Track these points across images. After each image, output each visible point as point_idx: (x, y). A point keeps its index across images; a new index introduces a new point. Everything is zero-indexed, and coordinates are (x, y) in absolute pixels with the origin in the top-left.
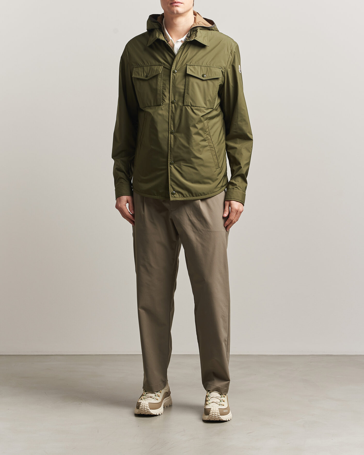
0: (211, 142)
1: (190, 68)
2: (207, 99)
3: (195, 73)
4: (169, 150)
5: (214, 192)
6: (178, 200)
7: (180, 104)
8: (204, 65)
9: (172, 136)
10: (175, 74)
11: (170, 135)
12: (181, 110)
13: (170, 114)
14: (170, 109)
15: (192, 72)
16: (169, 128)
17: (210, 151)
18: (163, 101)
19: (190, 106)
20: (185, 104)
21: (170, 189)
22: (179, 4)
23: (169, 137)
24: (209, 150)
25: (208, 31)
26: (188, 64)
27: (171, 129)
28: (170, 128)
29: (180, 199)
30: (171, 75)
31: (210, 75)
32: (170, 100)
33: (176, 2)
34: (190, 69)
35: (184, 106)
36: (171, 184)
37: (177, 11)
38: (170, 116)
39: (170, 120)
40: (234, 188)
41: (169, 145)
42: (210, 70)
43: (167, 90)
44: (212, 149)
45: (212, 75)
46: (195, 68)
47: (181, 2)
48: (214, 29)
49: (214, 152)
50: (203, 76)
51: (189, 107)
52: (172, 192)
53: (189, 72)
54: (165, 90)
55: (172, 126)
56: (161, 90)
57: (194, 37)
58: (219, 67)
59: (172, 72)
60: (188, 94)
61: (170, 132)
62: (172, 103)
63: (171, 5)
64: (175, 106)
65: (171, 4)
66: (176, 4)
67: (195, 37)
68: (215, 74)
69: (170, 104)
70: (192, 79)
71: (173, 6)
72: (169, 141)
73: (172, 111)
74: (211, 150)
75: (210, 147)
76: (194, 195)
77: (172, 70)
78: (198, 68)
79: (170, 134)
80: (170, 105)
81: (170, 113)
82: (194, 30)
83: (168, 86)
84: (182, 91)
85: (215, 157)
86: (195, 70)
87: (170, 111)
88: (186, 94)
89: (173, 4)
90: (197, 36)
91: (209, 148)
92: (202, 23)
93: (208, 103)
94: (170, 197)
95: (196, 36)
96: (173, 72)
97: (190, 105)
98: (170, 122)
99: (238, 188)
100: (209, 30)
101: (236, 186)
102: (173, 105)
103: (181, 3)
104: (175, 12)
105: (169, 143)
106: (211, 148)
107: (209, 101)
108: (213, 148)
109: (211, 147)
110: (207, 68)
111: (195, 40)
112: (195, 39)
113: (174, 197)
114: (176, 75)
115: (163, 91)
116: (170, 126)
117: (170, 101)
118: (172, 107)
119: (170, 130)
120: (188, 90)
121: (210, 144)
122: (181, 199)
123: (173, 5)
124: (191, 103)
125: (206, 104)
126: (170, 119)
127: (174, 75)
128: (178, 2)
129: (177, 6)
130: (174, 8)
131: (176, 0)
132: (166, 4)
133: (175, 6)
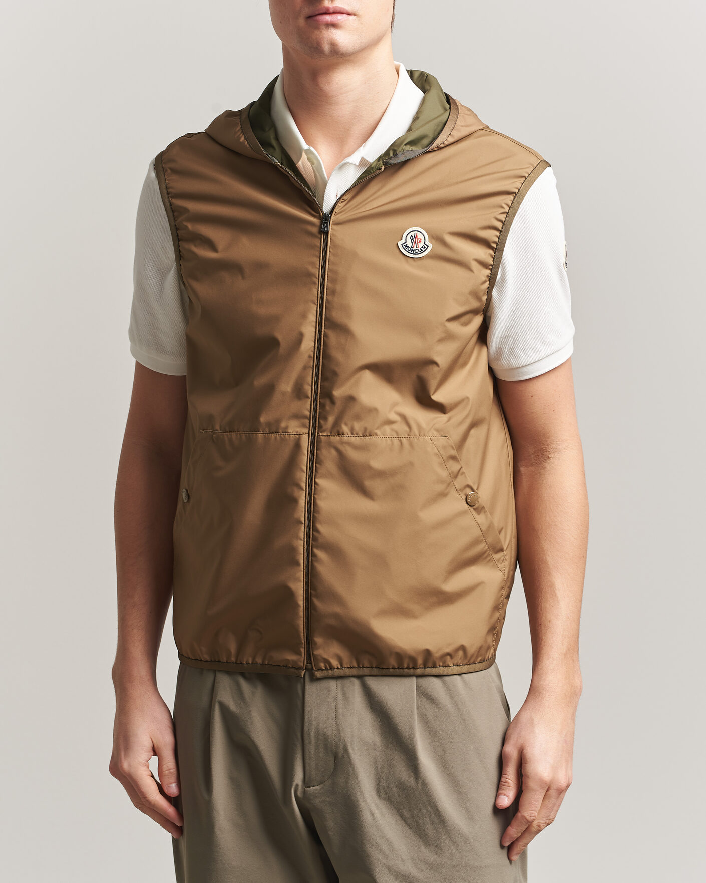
22: (339, 16)
33: (328, 9)
37: (333, 45)
47: (347, 7)
63: (310, 20)
65: (310, 17)
66: (328, 18)
71: (317, 27)
89: (318, 18)
103: (349, 14)
104: (326, 48)
123: (318, 21)
128: (338, 10)
129: (334, 25)
130: (321, 32)
131: (327, 3)
132: (289, 19)
133: (323, 27)
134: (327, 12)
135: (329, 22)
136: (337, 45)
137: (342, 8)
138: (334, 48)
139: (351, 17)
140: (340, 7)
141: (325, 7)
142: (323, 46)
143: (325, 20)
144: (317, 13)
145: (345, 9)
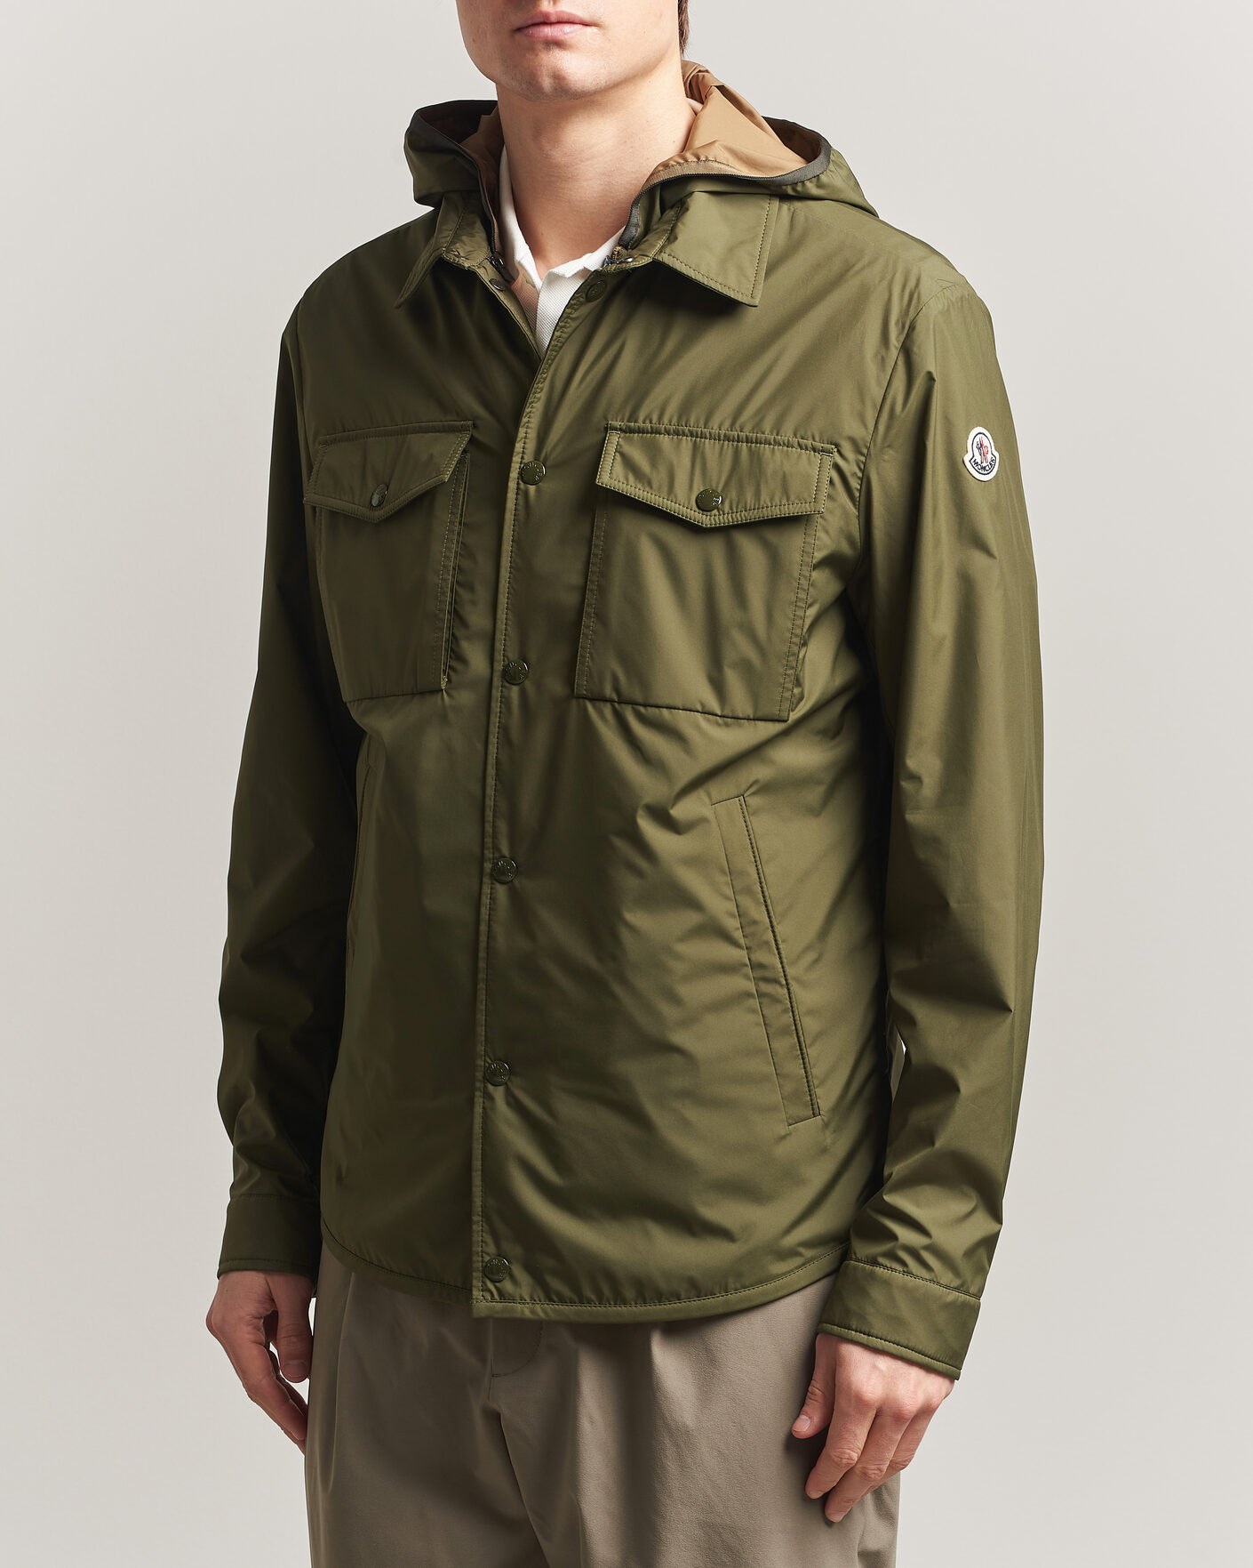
0: (767, 943)
1: (627, 449)
2: (729, 655)
3: (650, 484)
4: (482, 986)
5: (761, 1282)
6: (518, 1315)
7: (556, 686)
8: (715, 431)
9: (501, 891)
10: (532, 488)
11: (486, 890)
12: (560, 727)
13: (493, 750)
14: (495, 720)
15: (631, 478)
16: (483, 843)
17: (755, 1003)
18: (454, 664)
19: (612, 701)
20: (582, 684)
21: (477, 1238)
22: (567, 28)
23: (486, 900)
24: (749, 995)
25: (776, 204)
26: (617, 424)
27: (496, 848)
28: (488, 840)
29: (533, 1312)
30: (511, 495)
31: (749, 497)
32: (499, 657)
33: (547, 15)
34: (623, 455)
35: (574, 703)
36: (484, 1207)
37: (558, 78)
38: (491, 760)
39: (490, 791)
40: (881, 1260)
41: (482, 954)
42: (756, 458)
43: (482, 594)
44: (765, 987)
45: (765, 498)
46: (654, 453)
47: (580, 13)
48: (814, 191)
49: (779, 1007)
50: (704, 503)
51: (607, 710)
52: (487, 1258)
53: (612, 476)
54: (471, 588)
55: (503, 827)
56: (444, 594)
57: (661, 243)
58: (819, 445)
59: (514, 474)
60: (601, 618)
61: (488, 866)
62: (509, 677)
63: (518, 37)
64: (523, 694)
65: (519, 30)
66: (548, 31)
67: (661, 251)
68: (786, 492)
69: (497, 681)
70: (629, 524)
71: (532, 49)
72: (483, 928)
73: (504, 729)
74: (761, 995)
75: (759, 973)
76: (629, 1293)
77: (516, 459)
78: (679, 453)
79: (486, 880)
80: (496, 694)
81: (493, 740)
82: (671, 196)
83: (484, 564)
84: (570, 599)
85: (784, 1044)
86: (654, 464)
87: (494, 729)
88: (589, 622)
89: (530, 31)
90: (676, 238)
91: (751, 987)
92: (724, 156)
93: (733, 680)
94: (475, 1293)
95: (672, 238)
96: (520, 474)
97: (608, 691)
98: (490, 802)
99: (904, 1264)
100: (784, 197)
101: (888, 1246)
102: (514, 692)
103: (586, 24)
104: (547, 83)
105: (483, 938)
106: (767, 980)
107: (746, 668)
108: (776, 981)
109: (768, 974)
110: (737, 453)
111: (657, 266)
112: (665, 258)
113: (496, 1296)
114: (538, 491)
115: (456, 601)
116: (489, 829)
117: (499, 667)
118: (506, 701)
119: (488, 854)
120: (602, 592)
121: (761, 956)
122: (545, 1312)
123: (532, 36)
124: (615, 680)
125: (718, 685)
126: (491, 782)
127: (526, 493)
128: (565, 18)
129: (558, 44)
130: (537, 55)
131: (546, 6)
132: (486, 34)
133: (540, 47)
134: (546, 21)
135: (549, 38)
136: (564, 78)
137: (571, 14)
138: (559, 83)
139: (589, 30)
140: (567, 13)
141: (541, 13)
142: (540, 80)
143: (542, 35)
144: (530, 22)
145: (578, 17)
